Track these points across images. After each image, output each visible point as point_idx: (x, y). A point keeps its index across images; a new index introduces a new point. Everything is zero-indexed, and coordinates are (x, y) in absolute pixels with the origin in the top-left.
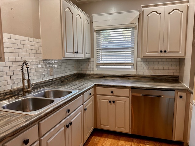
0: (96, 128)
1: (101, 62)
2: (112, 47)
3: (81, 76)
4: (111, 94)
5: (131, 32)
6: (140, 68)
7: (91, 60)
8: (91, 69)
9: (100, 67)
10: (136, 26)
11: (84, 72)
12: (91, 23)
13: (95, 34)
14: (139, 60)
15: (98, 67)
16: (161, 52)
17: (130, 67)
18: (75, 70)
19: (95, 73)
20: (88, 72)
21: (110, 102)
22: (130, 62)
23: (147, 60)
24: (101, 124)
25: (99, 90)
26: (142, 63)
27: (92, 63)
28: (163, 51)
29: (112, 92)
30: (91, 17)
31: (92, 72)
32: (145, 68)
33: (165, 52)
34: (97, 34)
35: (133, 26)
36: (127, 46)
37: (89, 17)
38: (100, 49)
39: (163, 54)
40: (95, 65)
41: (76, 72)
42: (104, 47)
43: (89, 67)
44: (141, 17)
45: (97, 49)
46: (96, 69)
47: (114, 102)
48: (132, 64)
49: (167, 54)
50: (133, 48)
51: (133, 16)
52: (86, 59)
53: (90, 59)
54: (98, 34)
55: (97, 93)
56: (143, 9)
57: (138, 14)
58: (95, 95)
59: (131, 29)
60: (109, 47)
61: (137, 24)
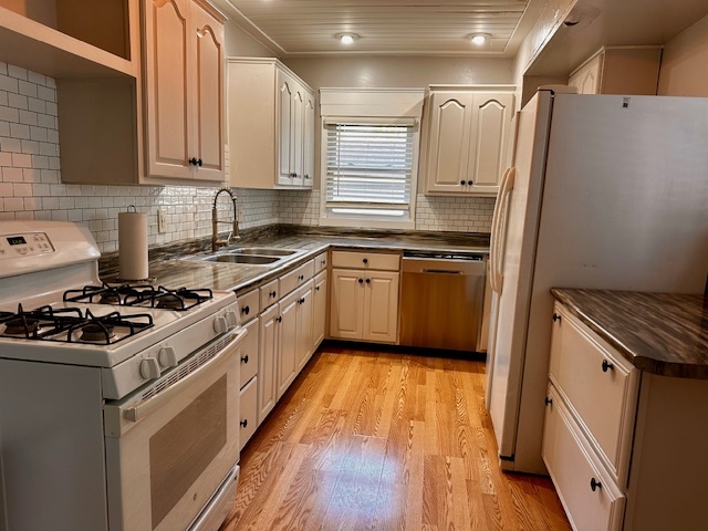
0: (328, 338)
1: (335, 199)
2: (363, 166)
3: (287, 232)
4: (363, 265)
5: (405, 135)
6: (423, 216)
7: (314, 194)
8: (313, 216)
9: (334, 210)
10: (416, 124)
11: (296, 222)
12: (317, 106)
13: (325, 132)
14: (421, 198)
15: (328, 210)
16: (463, 183)
17: (401, 213)
18: (273, 216)
19: (322, 224)
20: (305, 222)
21: (361, 281)
22: (402, 202)
23: (436, 199)
24: (339, 330)
25: (338, 258)
26: (427, 205)
27: (315, 200)
28: (467, 181)
29: (365, 261)
30: (316, 94)
31: (313, 223)
32: (433, 216)
33: (470, 183)
34: (329, 134)
35: (410, 122)
36: (396, 166)
37: (313, 93)
38: (336, 169)
39: (467, 188)
40: (323, 206)
41: (275, 221)
42: (346, 165)
43: (308, 210)
44: (427, 104)
45: (329, 169)
46: (324, 216)
47: (368, 281)
48: (406, 207)
49: (475, 188)
50: (410, 171)
51: (410, 100)
52: (302, 191)
53: (310, 191)
54: (332, 134)
55: (334, 264)
56: (431, 93)
57: (423, 98)
58: (330, 267)
59: (405, 129)
60: (357, 166)
61: (419, 120)
